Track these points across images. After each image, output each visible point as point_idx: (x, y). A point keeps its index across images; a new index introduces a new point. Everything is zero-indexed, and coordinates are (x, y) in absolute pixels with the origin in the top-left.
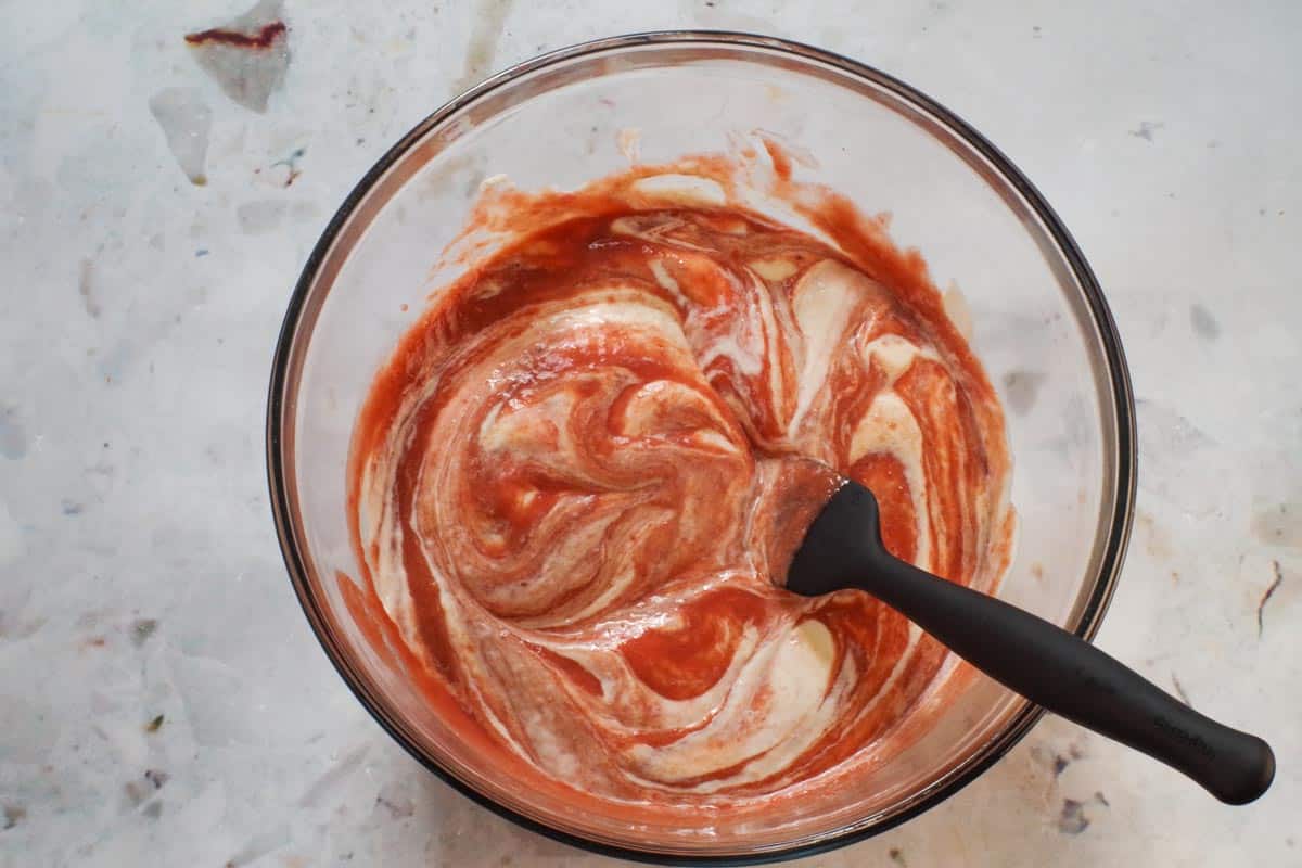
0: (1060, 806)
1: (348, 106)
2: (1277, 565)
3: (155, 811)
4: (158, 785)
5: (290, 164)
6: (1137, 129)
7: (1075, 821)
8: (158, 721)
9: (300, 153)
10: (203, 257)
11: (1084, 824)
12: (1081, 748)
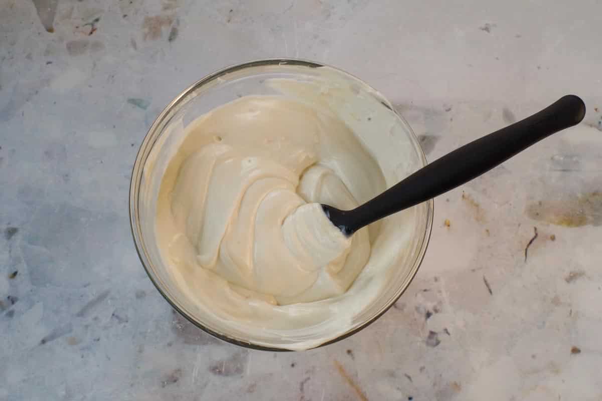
0: (427, 334)
1: (121, 0)
2: (536, 229)
3: (11, 314)
4: (13, 303)
5: (92, 25)
6: (483, 26)
7: (434, 341)
8: (15, 274)
9: (97, 20)
10: (50, 65)
11: (438, 343)
12: (438, 308)
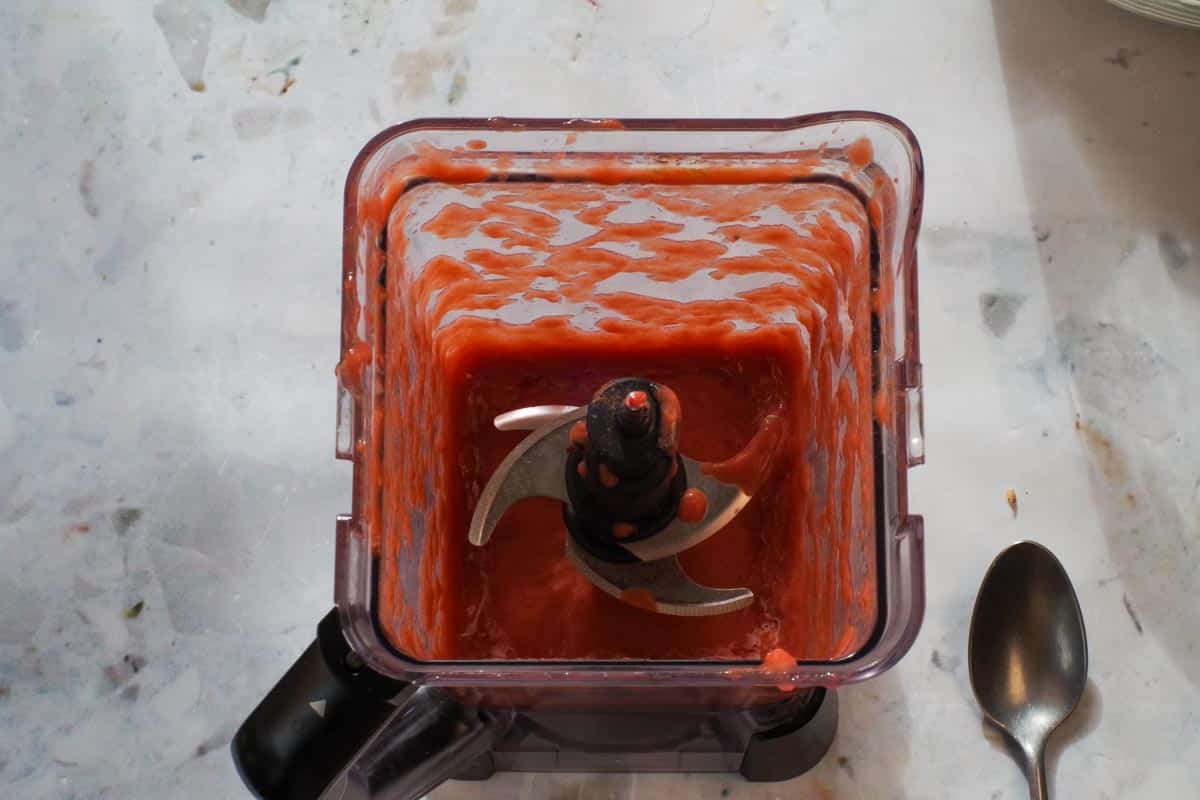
1: (345, 17)
3: (132, 694)
4: (136, 670)
5: (286, 72)
6: (1114, 55)
8: (138, 608)
9: (295, 62)
10: (199, 161)
